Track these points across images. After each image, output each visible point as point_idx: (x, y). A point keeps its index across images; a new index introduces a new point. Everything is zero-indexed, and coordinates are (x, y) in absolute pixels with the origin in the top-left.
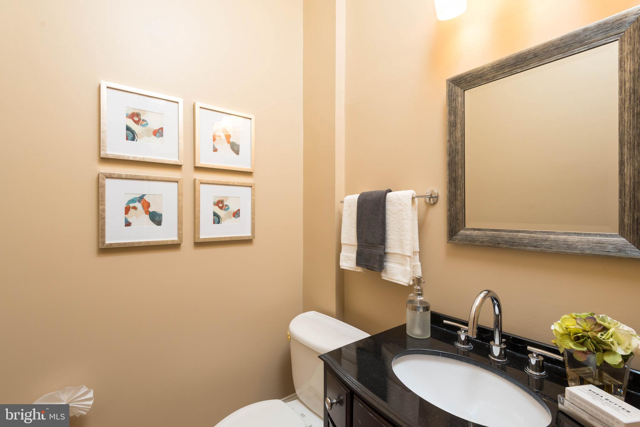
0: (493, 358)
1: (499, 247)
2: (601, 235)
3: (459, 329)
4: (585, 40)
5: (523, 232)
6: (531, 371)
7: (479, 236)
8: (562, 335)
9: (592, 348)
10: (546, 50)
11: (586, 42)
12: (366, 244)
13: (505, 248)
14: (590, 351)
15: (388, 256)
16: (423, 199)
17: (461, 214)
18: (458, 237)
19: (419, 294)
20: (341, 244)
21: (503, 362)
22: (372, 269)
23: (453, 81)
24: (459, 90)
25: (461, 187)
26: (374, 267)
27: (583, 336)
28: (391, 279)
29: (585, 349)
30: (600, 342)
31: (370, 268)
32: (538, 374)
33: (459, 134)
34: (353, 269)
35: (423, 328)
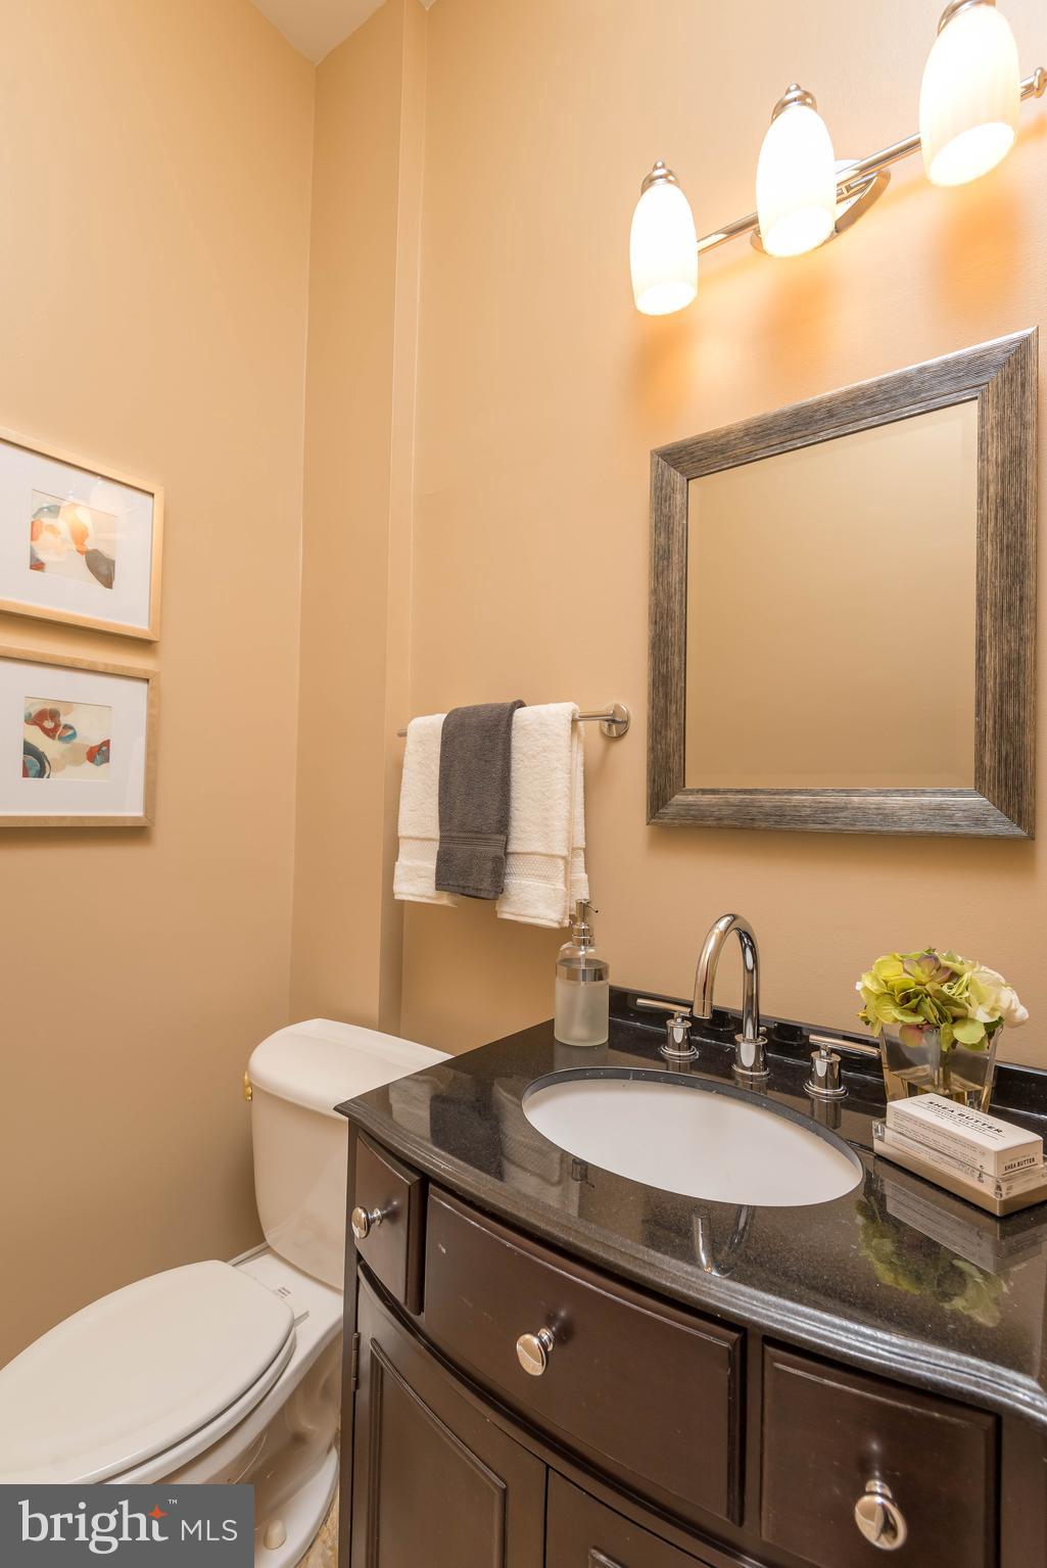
0: (740, 1071)
1: (753, 829)
2: (944, 793)
3: (670, 1015)
4: (921, 392)
5: (800, 792)
6: (816, 1089)
7: (714, 806)
8: (878, 997)
9: (933, 1015)
10: (849, 404)
11: (923, 395)
12: (462, 835)
13: (765, 830)
14: (928, 1023)
15: (512, 860)
16: (595, 725)
17: (676, 758)
18: (670, 810)
19: (584, 942)
20: (398, 839)
21: (762, 1076)
22: (475, 893)
23: (665, 454)
24: (678, 478)
25: (679, 696)
26: (481, 890)
27: (916, 994)
28: (519, 915)
29: (920, 1019)
30: (949, 1001)
31: (471, 892)
32: (829, 1092)
33: (675, 577)
34: (429, 898)
35: (591, 1021)
